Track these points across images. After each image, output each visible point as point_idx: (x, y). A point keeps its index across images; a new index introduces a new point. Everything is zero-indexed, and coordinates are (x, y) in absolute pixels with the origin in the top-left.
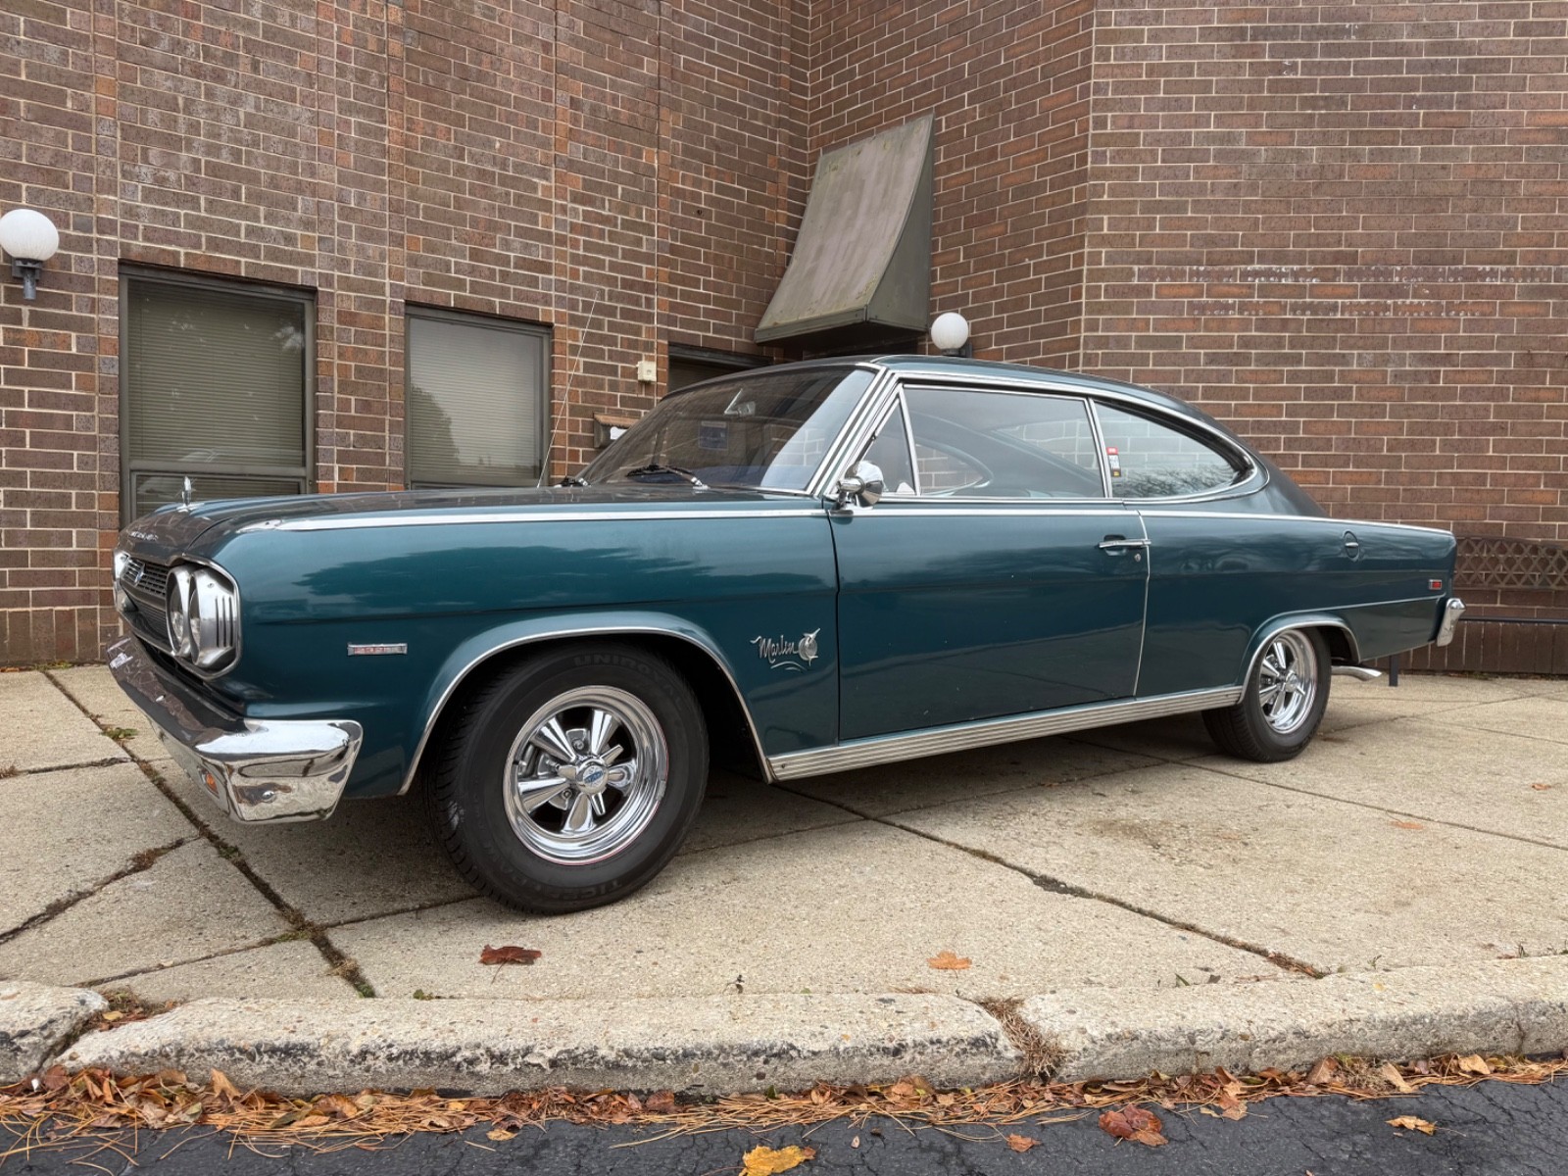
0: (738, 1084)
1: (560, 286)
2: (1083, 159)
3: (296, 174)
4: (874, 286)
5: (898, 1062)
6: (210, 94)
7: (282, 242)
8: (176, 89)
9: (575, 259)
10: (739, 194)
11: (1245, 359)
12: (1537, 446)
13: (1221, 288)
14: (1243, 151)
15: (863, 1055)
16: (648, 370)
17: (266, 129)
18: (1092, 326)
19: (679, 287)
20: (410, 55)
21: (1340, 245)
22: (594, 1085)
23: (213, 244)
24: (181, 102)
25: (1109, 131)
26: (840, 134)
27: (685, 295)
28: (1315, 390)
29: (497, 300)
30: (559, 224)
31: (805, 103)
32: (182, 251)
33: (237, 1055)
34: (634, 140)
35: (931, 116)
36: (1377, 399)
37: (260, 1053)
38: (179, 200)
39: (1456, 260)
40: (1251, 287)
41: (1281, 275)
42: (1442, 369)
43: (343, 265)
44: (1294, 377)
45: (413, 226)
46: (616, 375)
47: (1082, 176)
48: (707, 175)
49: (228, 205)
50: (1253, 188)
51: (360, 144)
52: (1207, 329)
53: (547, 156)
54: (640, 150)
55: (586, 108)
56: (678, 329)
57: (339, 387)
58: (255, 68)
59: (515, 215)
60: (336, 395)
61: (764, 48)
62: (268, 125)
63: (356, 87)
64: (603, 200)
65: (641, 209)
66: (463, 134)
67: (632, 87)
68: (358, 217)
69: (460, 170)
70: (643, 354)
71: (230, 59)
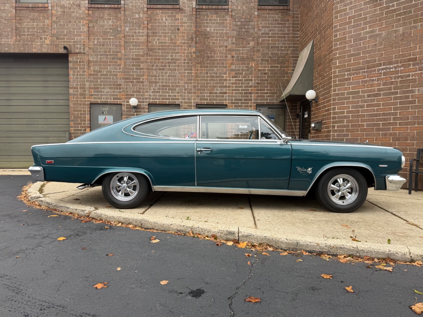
1: (229, 96)
2: (332, 47)
3: (176, 84)
6: (162, 73)
7: (174, 97)
8: (157, 73)
9: (233, 90)
10: (277, 67)
11: (380, 95)
13: (371, 75)
14: (377, 34)
17: (171, 77)
19: (259, 92)
20: (197, 56)
21: (410, 56)
23: (163, 99)
24: (157, 75)
25: (338, 37)
27: (261, 93)
28: (403, 102)
30: (229, 83)
32: (158, 101)
34: (248, 61)
35: (313, 40)
38: (157, 92)
40: (381, 73)
41: (391, 68)
43: (185, 99)
44: (395, 98)
45: (198, 90)
47: (332, 51)
48: (267, 64)
49: (165, 92)
50: (381, 44)
51: (188, 76)
52: (367, 88)
53: (226, 70)
54: (249, 63)
55: (236, 57)
56: (259, 101)
58: (169, 66)
59: (219, 83)
61: (284, 30)
62: (171, 76)
63: (187, 65)
64: (240, 76)
65: (249, 76)
66: (208, 69)
67: (247, 50)
68: (187, 89)
69: (207, 77)
70: (249, 108)
71: (165, 66)
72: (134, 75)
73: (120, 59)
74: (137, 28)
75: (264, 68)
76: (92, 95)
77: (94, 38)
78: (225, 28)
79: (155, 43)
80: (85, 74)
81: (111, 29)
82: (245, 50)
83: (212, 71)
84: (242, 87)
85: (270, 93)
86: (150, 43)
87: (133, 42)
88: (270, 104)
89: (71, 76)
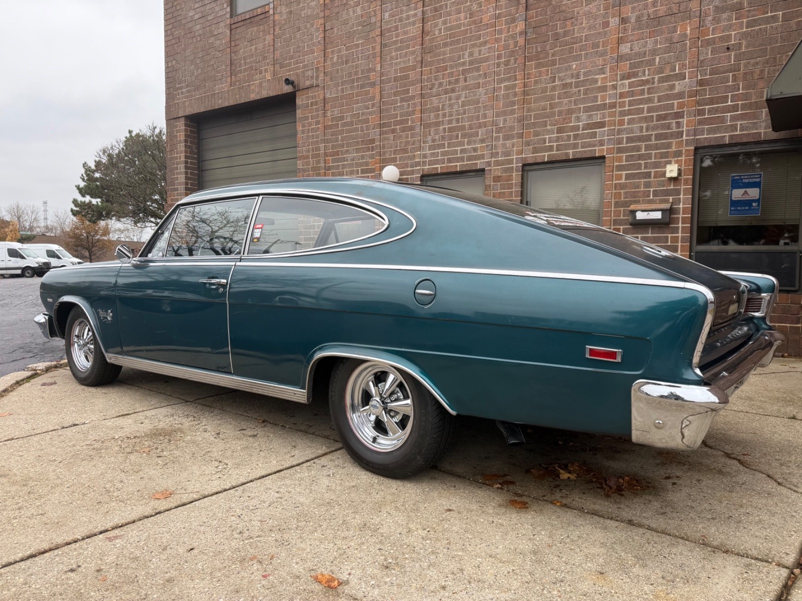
1: (611, 132)
3: (479, 120)
6: (450, 99)
7: (473, 152)
8: (440, 102)
9: (622, 114)
10: (774, 18)
16: (672, 170)
17: (469, 105)
19: (709, 107)
20: (529, 41)
23: (450, 161)
27: (714, 111)
29: (571, 151)
30: (612, 96)
32: (439, 166)
34: (669, 23)
38: (439, 146)
43: (496, 154)
45: (529, 126)
46: (650, 177)
48: (738, 18)
49: (454, 143)
51: (505, 96)
53: (605, 60)
54: (676, 27)
55: (633, 20)
56: (706, 136)
58: (465, 81)
59: (583, 101)
62: (469, 103)
63: (504, 69)
64: (644, 71)
65: (675, 66)
66: (555, 69)
68: (503, 130)
69: (553, 89)
72: (397, 114)
73: (373, 85)
74: (405, 8)
75: (723, 32)
76: (329, 168)
77: (332, 51)
79: (437, 32)
80: (319, 128)
81: (359, 24)
83: (567, 70)
84: (650, 100)
85: (744, 107)
86: (427, 35)
87: (396, 42)
88: (744, 140)
89: (299, 135)
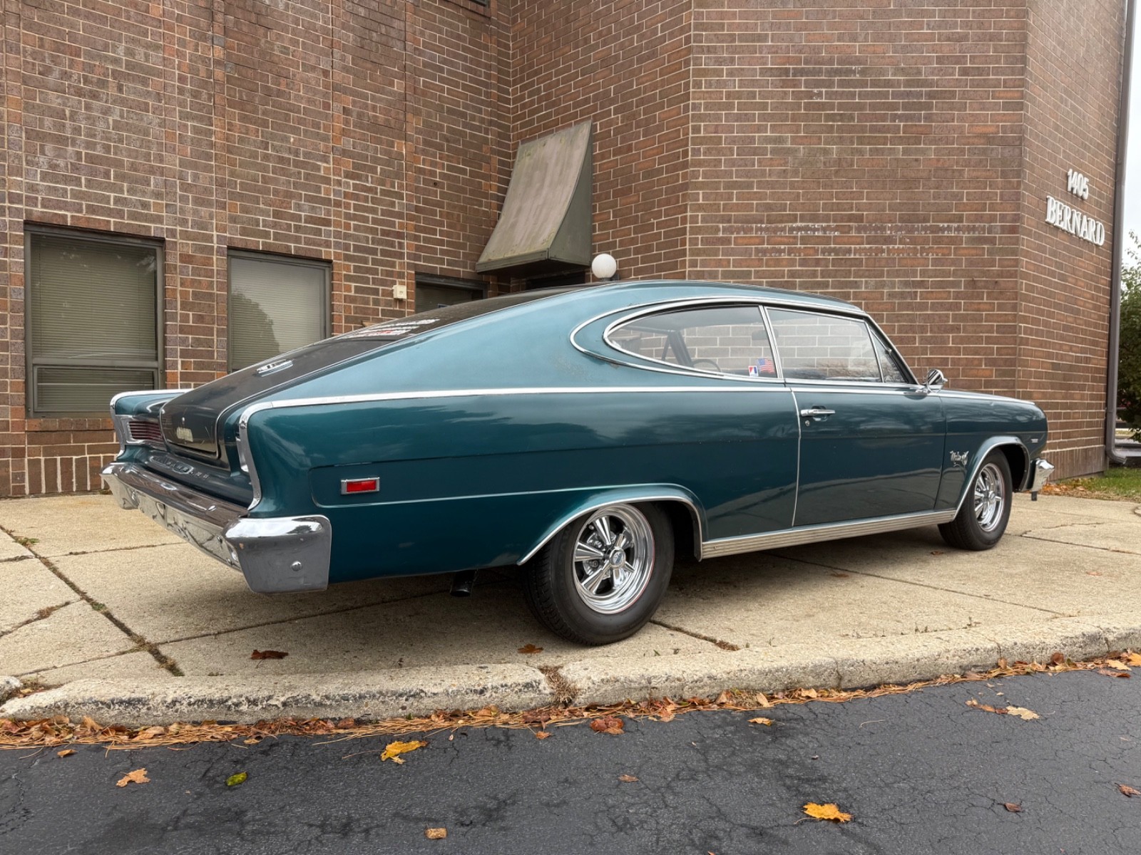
0: (390, 713)
1: (337, 234)
2: (685, 154)
3: (150, 161)
4: (553, 236)
5: (482, 697)
6: (88, 107)
7: (140, 207)
8: (65, 104)
9: (348, 216)
10: (463, 171)
12: (979, 340)
13: (776, 238)
14: (789, 148)
15: (463, 694)
16: (400, 291)
17: (128, 131)
18: (694, 264)
19: (422, 235)
20: (229, 79)
21: (852, 210)
22: (308, 716)
23: (91, 209)
24: (67, 113)
25: (702, 135)
26: (532, 132)
27: (426, 240)
29: (293, 245)
30: (336, 193)
31: (508, 110)
32: (69, 214)
33: (100, 705)
34: (388, 136)
35: (590, 121)
36: (878, 310)
37: (113, 704)
38: (66, 180)
39: (925, 220)
40: (795, 237)
41: (815, 230)
42: (919, 290)
43: (184, 222)
46: (378, 295)
47: (685, 165)
48: (440, 158)
49: (101, 183)
50: (796, 173)
51: (195, 141)
52: (767, 266)
53: (327, 147)
54: (393, 142)
55: (355, 114)
56: (422, 263)
57: (181, 305)
58: (120, 89)
59: (304, 187)
60: (179, 312)
61: (479, 73)
62: (128, 128)
63: (191, 102)
64: (367, 176)
65: (394, 182)
66: (267, 132)
67: (387, 100)
68: (194, 189)
69: (266, 158)
70: (397, 280)
71: (102, 84)
75: (431, 166)
78: (321, 10)
82: (381, 100)
83: (282, 140)
88: (450, 275)
